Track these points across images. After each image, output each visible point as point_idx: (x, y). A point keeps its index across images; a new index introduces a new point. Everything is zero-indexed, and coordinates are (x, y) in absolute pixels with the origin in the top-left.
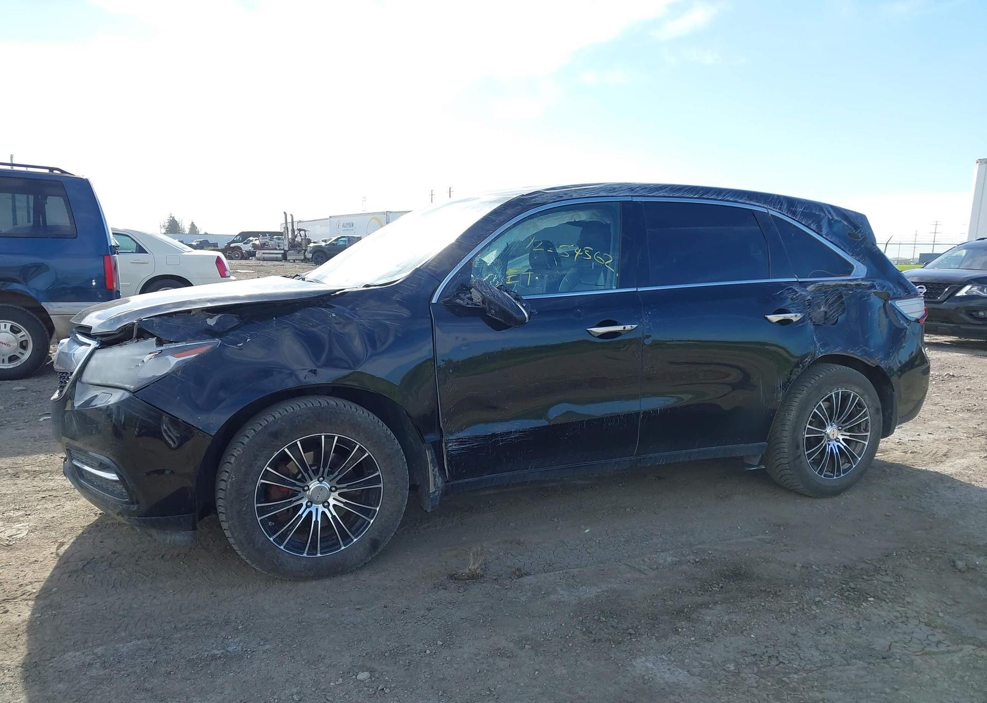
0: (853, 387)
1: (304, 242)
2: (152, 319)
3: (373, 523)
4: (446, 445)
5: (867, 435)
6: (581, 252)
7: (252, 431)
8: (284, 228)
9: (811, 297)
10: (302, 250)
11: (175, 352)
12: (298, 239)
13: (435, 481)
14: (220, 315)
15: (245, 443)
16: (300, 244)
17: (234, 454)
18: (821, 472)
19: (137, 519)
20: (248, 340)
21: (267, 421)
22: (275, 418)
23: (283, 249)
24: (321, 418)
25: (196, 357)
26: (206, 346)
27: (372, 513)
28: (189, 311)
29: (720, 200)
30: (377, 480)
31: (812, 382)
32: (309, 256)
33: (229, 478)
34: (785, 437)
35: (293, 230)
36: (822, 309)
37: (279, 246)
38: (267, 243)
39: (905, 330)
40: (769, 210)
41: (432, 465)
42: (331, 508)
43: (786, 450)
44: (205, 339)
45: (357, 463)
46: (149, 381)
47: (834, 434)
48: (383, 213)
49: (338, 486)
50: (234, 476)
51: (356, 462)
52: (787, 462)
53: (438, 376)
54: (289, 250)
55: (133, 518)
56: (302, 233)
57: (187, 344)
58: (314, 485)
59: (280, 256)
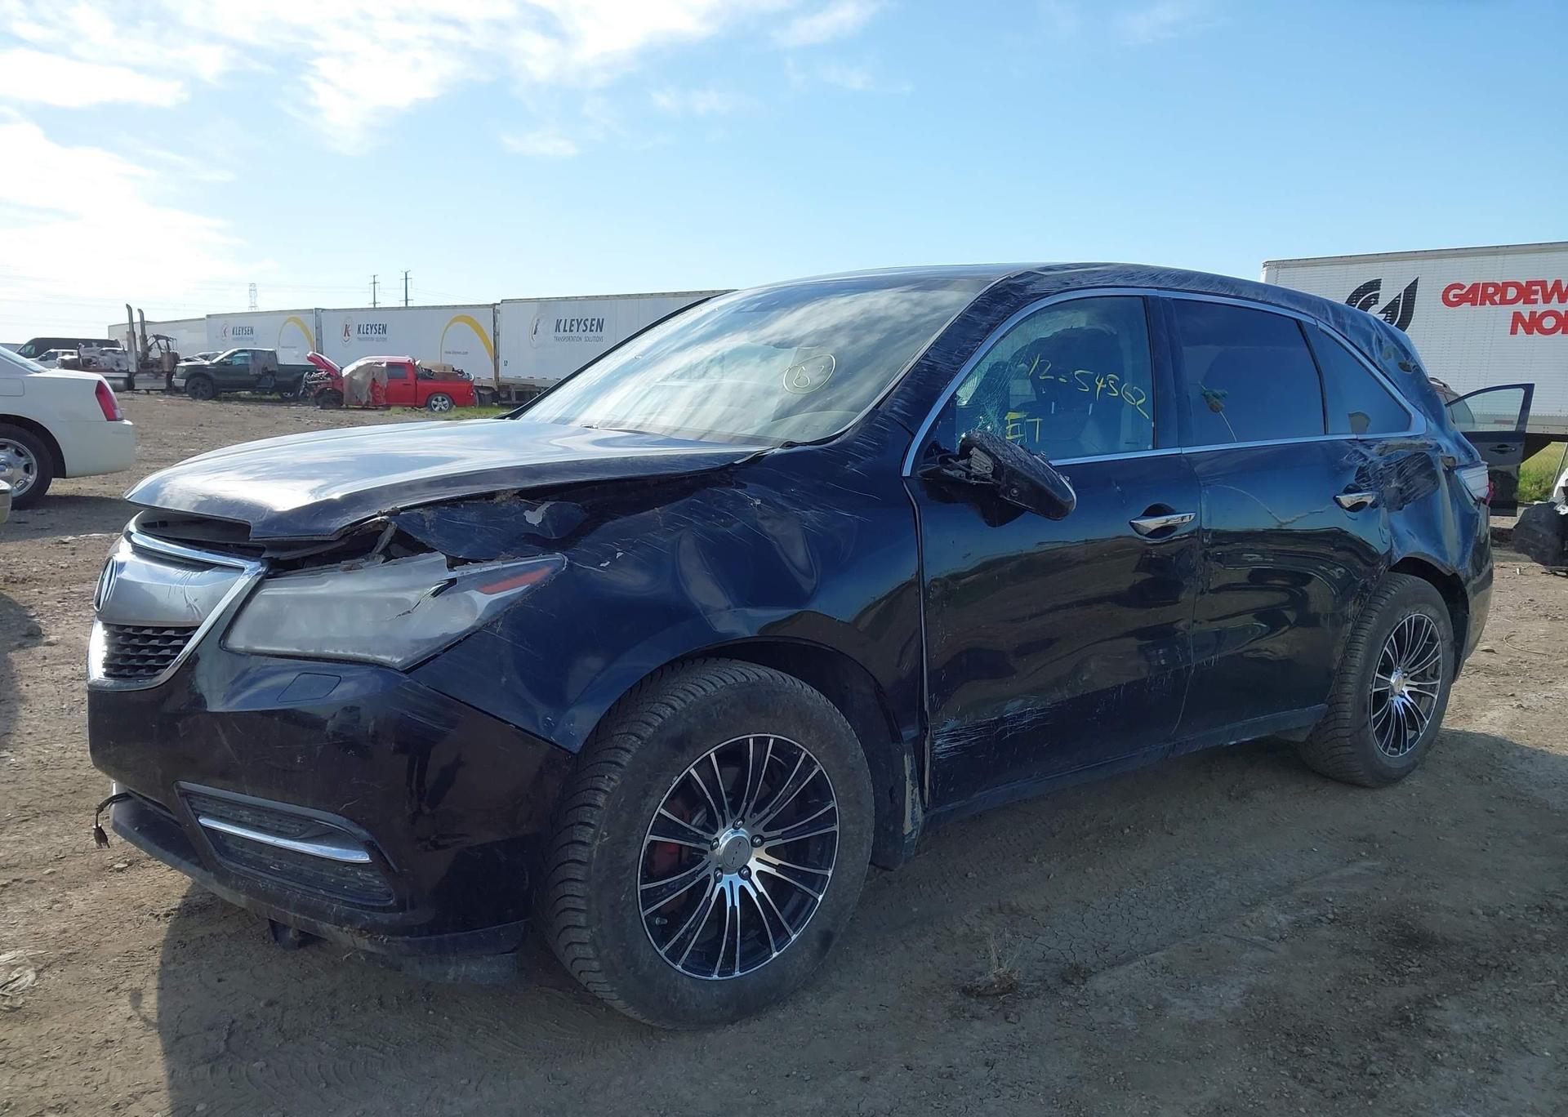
0: (1429, 609)
1: (166, 359)
2: (416, 511)
3: (822, 901)
4: (932, 744)
5: (1435, 685)
6: (1103, 384)
7: (634, 739)
8: (127, 332)
9: (1384, 465)
10: (163, 372)
11: (485, 583)
12: (155, 354)
13: (913, 813)
14: (547, 505)
15: (624, 763)
16: (158, 363)
17: (603, 786)
18: (1385, 749)
19: (408, 942)
20: (619, 555)
21: (661, 717)
22: (674, 709)
23: (127, 371)
24: (753, 702)
25: (524, 593)
26: (542, 567)
27: (819, 882)
28: (491, 495)
29: (1261, 302)
30: (831, 816)
31: (1382, 603)
32: (179, 382)
33: (595, 837)
34: (1347, 694)
35: (144, 338)
36: (1394, 484)
37: (118, 365)
38: (94, 360)
39: (1476, 517)
40: (1318, 322)
41: (911, 782)
42: (754, 878)
43: (1349, 715)
44: (534, 555)
45: (802, 787)
46: (436, 646)
47: (1400, 685)
48: (310, 311)
49: (766, 835)
50: (605, 834)
51: (798, 787)
52: (1348, 734)
53: (925, 613)
54: (138, 372)
55: (399, 938)
56: (162, 342)
57: (505, 566)
58: (725, 838)
59: (121, 382)
